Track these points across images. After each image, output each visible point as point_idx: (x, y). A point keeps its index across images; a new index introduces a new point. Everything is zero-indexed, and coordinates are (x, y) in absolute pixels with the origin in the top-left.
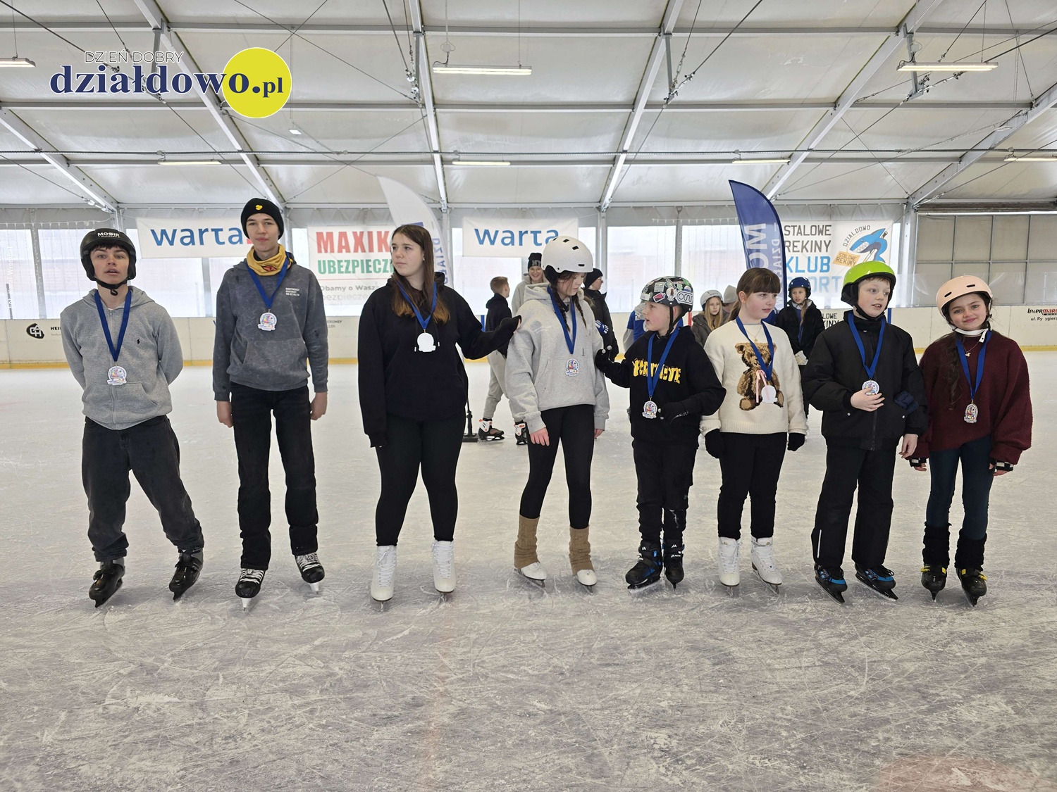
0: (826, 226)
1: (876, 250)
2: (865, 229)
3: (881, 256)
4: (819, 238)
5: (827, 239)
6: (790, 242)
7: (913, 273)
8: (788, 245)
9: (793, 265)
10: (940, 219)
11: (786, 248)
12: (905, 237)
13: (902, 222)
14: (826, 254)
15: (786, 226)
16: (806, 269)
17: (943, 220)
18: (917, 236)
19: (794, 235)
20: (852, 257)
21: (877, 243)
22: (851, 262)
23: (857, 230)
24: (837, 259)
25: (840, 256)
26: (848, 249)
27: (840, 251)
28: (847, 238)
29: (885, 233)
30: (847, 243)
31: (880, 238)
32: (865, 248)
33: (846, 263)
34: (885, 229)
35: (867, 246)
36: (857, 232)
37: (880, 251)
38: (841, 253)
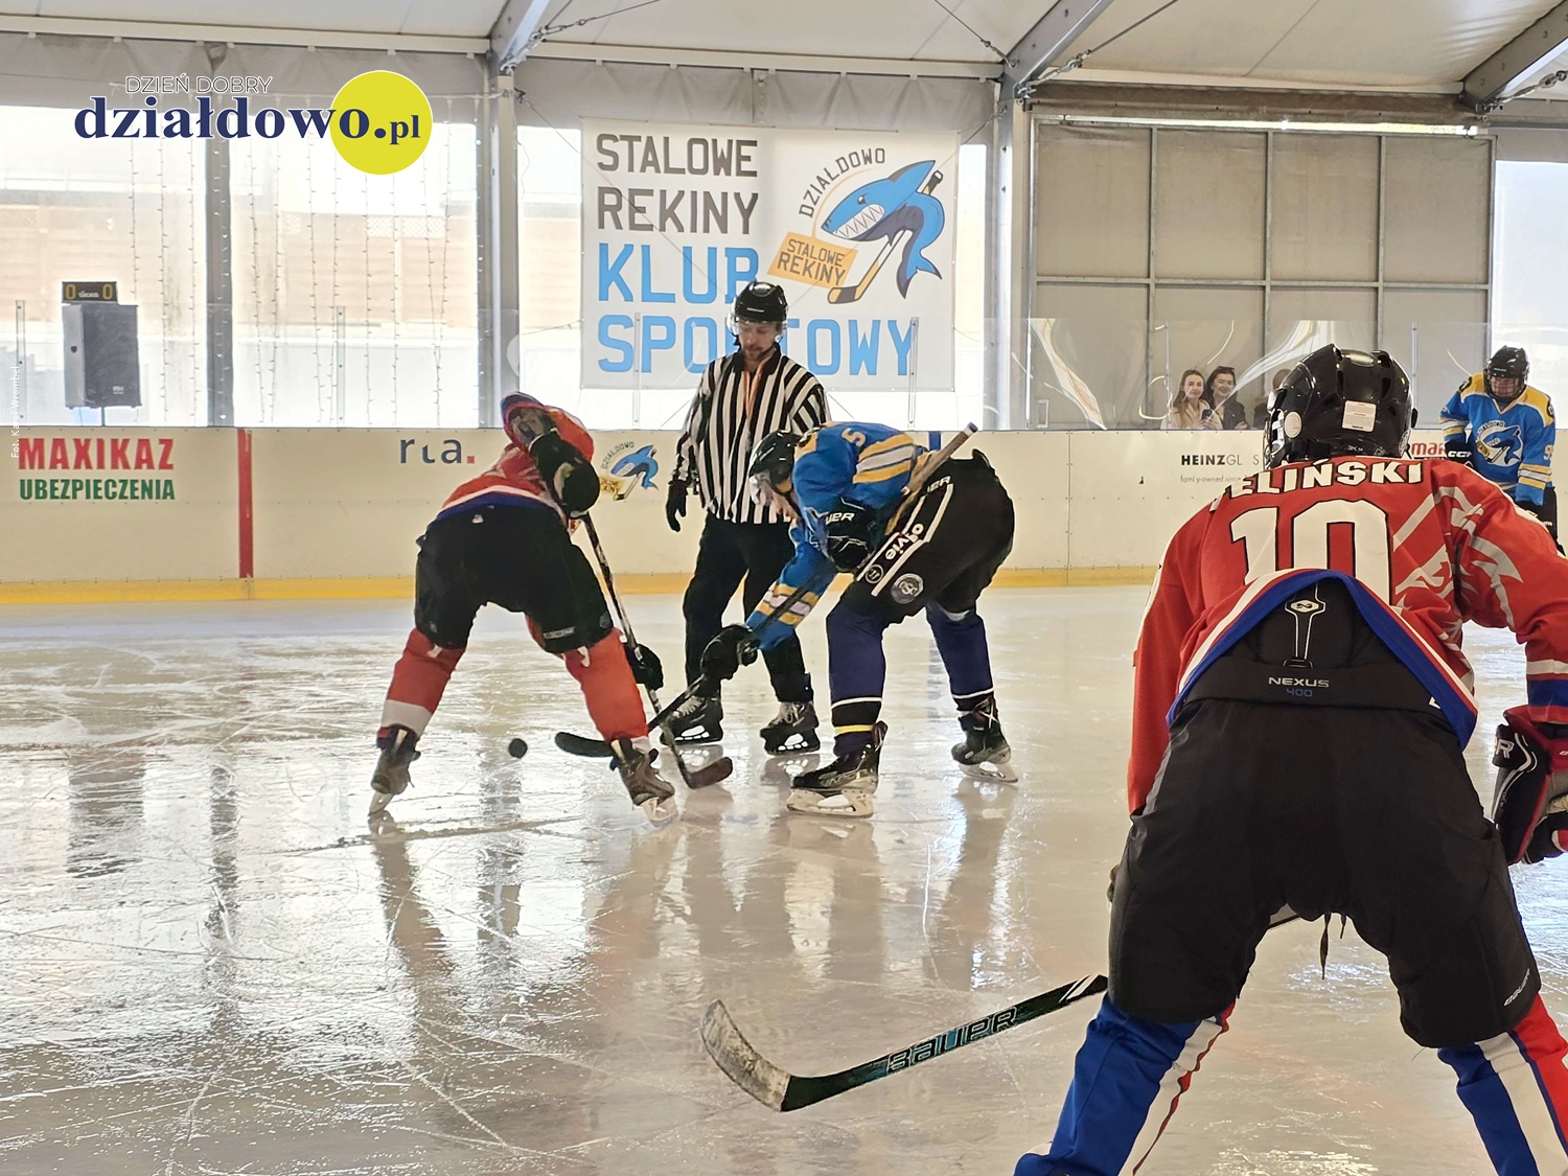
0: (740, 143)
1: (909, 234)
2: (868, 159)
3: (924, 253)
4: (717, 184)
5: (745, 187)
6: (617, 192)
7: (1025, 315)
8: (614, 203)
9: (632, 273)
10: (1103, 136)
11: (608, 215)
12: (1002, 192)
13: (992, 143)
14: (744, 242)
15: (601, 138)
16: (678, 289)
17: (1113, 143)
18: (1034, 192)
19: (631, 169)
20: (832, 254)
21: (912, 208)
22: (828, 270)
23: (841, 162)
24: (781, 260)
25: (792, 249)
26: (815, 226)
27: (789, 233)
28: (812, 191)
29: (934, 175)
30: (812, 205)
31: (920, 190)
32: (871, 224)
33: (814, 275)
34: (934, 161)
35: (879, 217)
36: (844, 168)
37: (922, 237)
38: (791, 240)
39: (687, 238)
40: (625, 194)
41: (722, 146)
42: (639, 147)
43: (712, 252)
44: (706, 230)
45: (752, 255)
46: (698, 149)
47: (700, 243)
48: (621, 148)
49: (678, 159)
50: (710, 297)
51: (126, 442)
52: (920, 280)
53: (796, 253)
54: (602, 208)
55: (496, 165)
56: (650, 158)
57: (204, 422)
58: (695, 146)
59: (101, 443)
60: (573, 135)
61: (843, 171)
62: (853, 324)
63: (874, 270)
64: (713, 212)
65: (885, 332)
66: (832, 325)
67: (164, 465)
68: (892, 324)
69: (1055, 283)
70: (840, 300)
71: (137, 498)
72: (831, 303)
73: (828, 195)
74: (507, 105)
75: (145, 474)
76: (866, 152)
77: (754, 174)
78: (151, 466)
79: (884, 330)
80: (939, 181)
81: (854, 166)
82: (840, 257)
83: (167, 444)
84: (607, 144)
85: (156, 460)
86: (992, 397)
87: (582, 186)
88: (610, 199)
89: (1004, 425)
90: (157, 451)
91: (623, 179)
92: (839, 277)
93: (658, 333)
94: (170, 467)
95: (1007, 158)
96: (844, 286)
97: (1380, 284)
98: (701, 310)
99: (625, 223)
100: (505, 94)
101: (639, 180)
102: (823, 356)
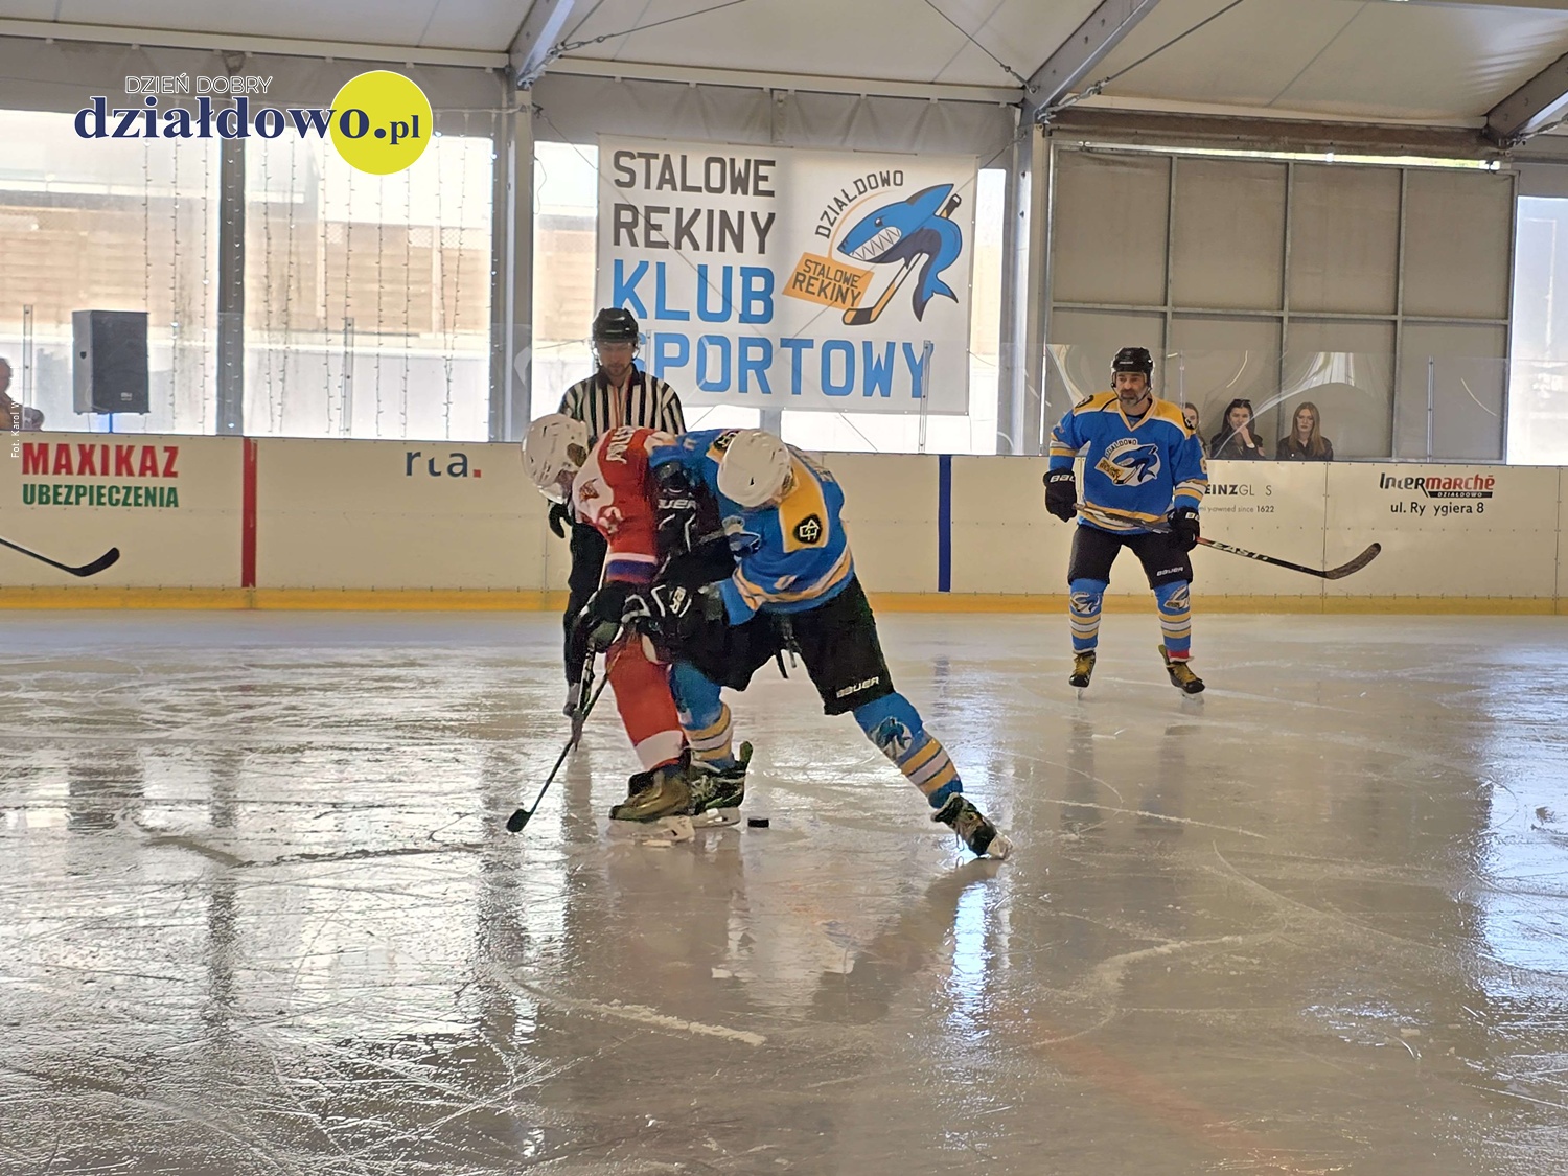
0: (758, 163)
1: (925, 257)
2: (886, 181)
3: (941, 276)
4: (734, 203)
5: (761, 207)
6: (633, 209)
7: (1040, 341)
8: (630, 220)
9: (646, 290)
10: (1123, 164)
11: (623, 232)
12: (1020, 217)
13: (1012, 168)
14: (760, 261)
15: (618, 155)
16: (692, 307)
17: (1132, 170)
18: (1052, 217)
19: (648, 186)
20: (848, 275)
21: (929, 231)
22: (844, 290)
23: (859, 183)
24: (797, 280)
25: (807, 269)
26: (831, 245)
27: (806, 254)
28: (829, 212)
29: (952, 198)
30: (829, 226)
31: (938, 214)
32: (888, 246)
33: (829, 295)
34: (953, 185)
35: (896, 240)
36: (862, 189)
37: (938, 260)
38: (808, 261)
39: (702, 257)
40: (642, 211)
41: (740, 165)
42: (657, 165)
43: (728, 270)
44: (722, 248)
45: (767, 275)
46: (715, 168)
47: (715, 261)
48: (638, 165)
49: (695, 177)
50: (723, 316)
51: (131, 448)
52: (936, 302)
53: (811, 274)
54: (618, 224)
55: (512, 180)
56: (667, 176)
57: (213, 432)
58: (712, 165)
59: (105, 449)
60: (590, 151)
61: (861, 193)
62: (868, 346)
63: (890, 292)
64: (729, 231)
65: (899, 355)
66: (847, 346)
67: (169, 473)
68: (907, 347)
69: (1072, 309)
70: (854, 322)
71: (140, 505)
72: (846, 324)
73: (845, 218)
74: (524, 120)
75: (149, 481)
76: (885, 174)
77: (771, 194)
78: (155, 474)
79: (899, 353)
80: (958, 204)
81: (872, 188)
82: (856, 279)
83: (172, 452)
84: (624, 161)
85: (161, 467)
86: (1005, 422)
87: (599, 202)
88: (626, 216)
89: (1018, 449)
90: (162, 459)
91: (640, 197)
92: (854, 298)
93: (672, 350)
94: (175, 475)
95: (1027, 183)
96: (859, 307)
97: (1399, 317)
98: (715, 328)
99: (640, 239)
100: (523, 108)
101: (656, 198)
102: (837, 379)
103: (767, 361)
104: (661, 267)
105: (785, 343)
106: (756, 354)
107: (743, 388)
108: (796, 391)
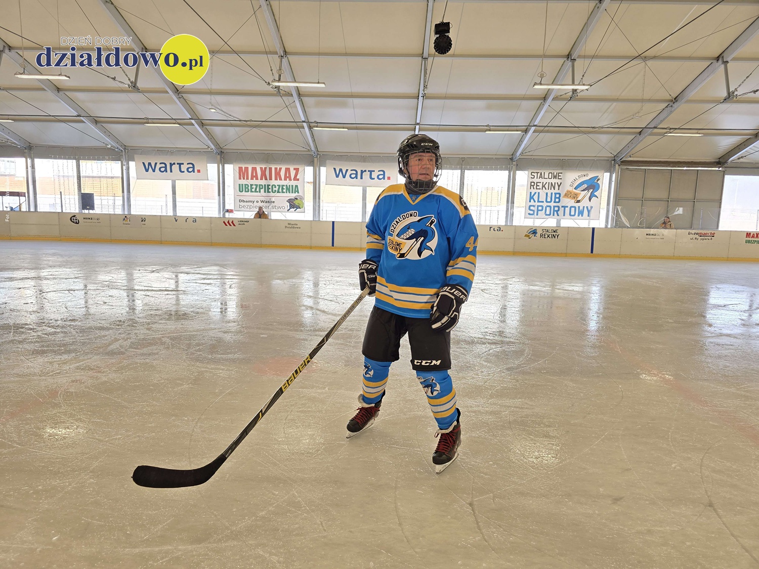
0: (559, 173)
1: (592, 190)
2: (585, 176)
3: (595, 193)
4: (553, 181)
5: (559, 181)
6: (534, 183)
7: (615, 205)
9: (536, 197)
10: (635, 171)
11: (532, 187)
12: (612, 182)
13: (611, 172)
14: (558, 192)
15: (532, 173)
17: (637, 172)
18: (619, 182)
19: (537, 178)
20: (576, 194)
21: (593, 185)
22: (575, 196)
23: (579, 176)
24: (565, 195)
25: (568, 193)
26: (573, 188)
28: (572, 182)
29: (598, 179)
30: (572, 185)
31: (595, 182)
32: (584, 188)
33: (572, 198)
34: (598, 176)
35: (586, 187)
37: (595, 191)
38: (568, 191)
39: (547, 191)
40: (536, 183)
41: (555, 174)
42: (539, 174)
43: (552, 193)
44: (551, 189)
45: (560, 194)
46: (550, 174)
47: (549, 192)
48: (535, 175)
49: (546, 176)
50: (550, 202)
52: (594, 199)
54: (531, 185)
55: (512, 178)
56: (541, 176)
60: (527, 172)
61: (579, 178)
62: (579, 207)
63: (584, 197)
64: (553, 186)
65: (585, 209)
66: (575, 207)
68: (587, 207)
69: (621, 199)
70: (577, 202)
72: (575, 203)
74: (514, 167)
77: (561, 179)
81: (581, 177)
84: (533, 174)
86: (607, 222)
87: (527, 182)
89: (609, 226)
91: (535, 180)
92: (577, 198)
93: (540, 208)
95: (614, 175)
96: (578, 200)
97: (695, 200)
98: (549, 204)
99: (535, 188)
100: (514, 165)
101: (538, 180)
102: (573, 213)
103: (559, 210)
104: (539, 193)
105: (562, 207)
106: (556, 209)
107: (554, 215)
108: (564, 215)
